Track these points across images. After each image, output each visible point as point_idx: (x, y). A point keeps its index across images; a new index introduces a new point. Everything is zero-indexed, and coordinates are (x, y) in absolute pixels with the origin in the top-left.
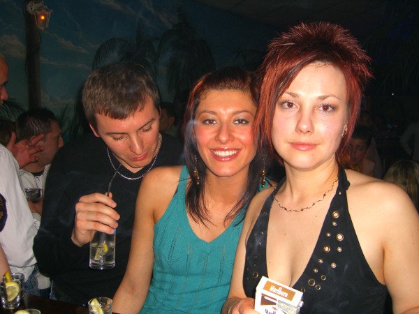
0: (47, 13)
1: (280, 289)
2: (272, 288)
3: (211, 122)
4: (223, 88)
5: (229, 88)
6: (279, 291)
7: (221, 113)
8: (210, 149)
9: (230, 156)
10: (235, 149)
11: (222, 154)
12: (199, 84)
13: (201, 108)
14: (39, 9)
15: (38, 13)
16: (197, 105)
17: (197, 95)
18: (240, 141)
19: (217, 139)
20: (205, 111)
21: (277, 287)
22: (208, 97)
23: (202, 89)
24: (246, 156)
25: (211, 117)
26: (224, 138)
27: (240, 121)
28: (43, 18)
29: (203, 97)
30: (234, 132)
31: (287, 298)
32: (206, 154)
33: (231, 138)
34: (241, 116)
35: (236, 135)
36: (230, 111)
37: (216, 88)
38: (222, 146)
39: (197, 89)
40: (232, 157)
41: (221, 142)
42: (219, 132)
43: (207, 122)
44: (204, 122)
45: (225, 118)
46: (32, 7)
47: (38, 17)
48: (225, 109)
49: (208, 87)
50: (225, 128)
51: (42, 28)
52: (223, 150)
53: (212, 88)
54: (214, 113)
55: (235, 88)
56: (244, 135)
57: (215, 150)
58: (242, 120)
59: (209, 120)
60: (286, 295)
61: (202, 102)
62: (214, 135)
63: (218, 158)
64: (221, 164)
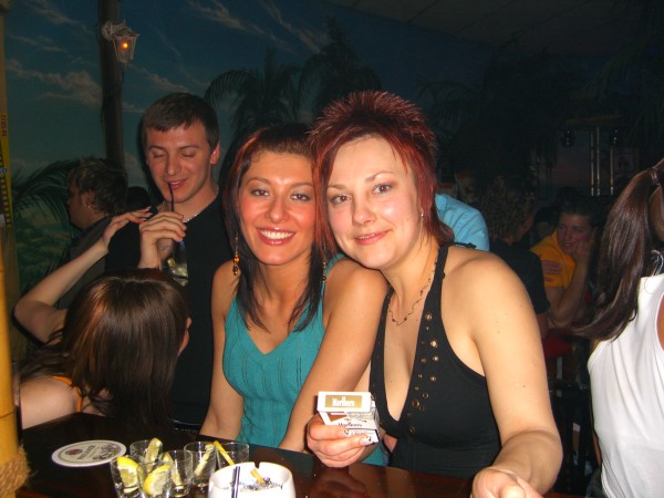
0: (131, 38)
1: (344, 398)
2: (335, 402)
3: (262, 193)
4: (282, 150)
5: (290, 151)
6: (344, 402)
7: (276, 184)
8: (257, 228)
9: (281, 240)
10: (289, 232)
11: (272, 235)
12: (251, 141)
13: (251, 173)
14: (119, 33)
15: (120, 38)
16: (246, 169)
17: (248, 155)
18: (295, 220)
19: (268, 215)
20: (256, 178)
21: (339, 398)
22: (262, 160)
23: (254, 148)
24: (302, 241)
25: (263, 186)
26: (276, 216)
27: (300, 197)
28: (125, 45)
29: (254, 158)
30: (289, 209)
31: (355, 406)
32: (251, 234)
33: (286, 216)
34: (302, 190)
35: (292, 213)
36: (288, 181)
37: (273, 150)
38: (273, 226)
39: (248, 149)
40: (284, 241)
41: (273, 221)
42: (272, 207)
43: (257, 193)
44: (253, 192)
45: (281, 190)
46: (109, 30)
47: (118, 44)
48: (282, 178)
49: (263, 146)
50: (279, 203)
51: (124, 61)
52: (273, 230)
53: (268, 148)
54: (267, 182)
55: (298, 152)
56: (302, 214)
57: (263, 229)
58: (302, 196)
59: (260, 191)
60: (353, 402)
61: (253, 165)
62: (264, 210)
63: (267, 241)
64: (269, 247)
